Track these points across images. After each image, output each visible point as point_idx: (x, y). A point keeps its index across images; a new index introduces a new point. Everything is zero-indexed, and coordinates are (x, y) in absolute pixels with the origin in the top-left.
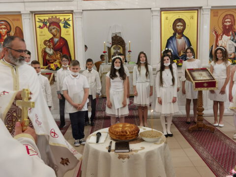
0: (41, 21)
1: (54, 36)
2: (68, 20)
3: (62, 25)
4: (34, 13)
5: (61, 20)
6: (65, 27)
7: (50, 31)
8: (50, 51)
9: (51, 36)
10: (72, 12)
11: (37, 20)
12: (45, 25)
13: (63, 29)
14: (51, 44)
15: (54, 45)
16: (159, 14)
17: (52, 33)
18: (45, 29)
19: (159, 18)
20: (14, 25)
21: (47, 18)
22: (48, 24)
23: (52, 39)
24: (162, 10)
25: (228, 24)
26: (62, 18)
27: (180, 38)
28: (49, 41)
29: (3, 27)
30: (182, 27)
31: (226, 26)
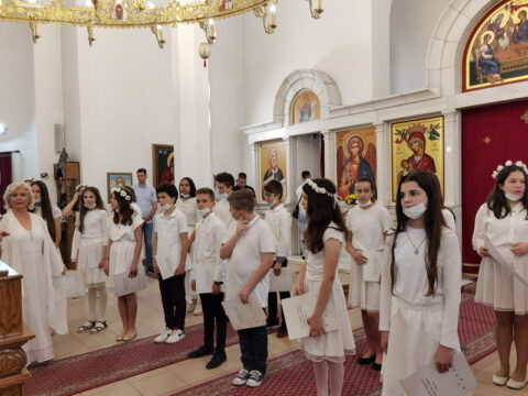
0: (399, 132)
1: (416, 153)
2: (437, 126)
3: (427, 135)
4: (392, 123)
5: (425, 129)
6: (431, 138)
7: (410, 145)
10: (439, 115)
11: (394, 132)
12: (404, 137)
13: (429, 142)
14: (411, 165)
15: (415, 166)
17: (412, 149)
18: (404, 144)
20: (367, 141)
21: (407, 128)
23: (412, 158)
26: (427, 125)
28: (408, 161)
29: (355, 144)
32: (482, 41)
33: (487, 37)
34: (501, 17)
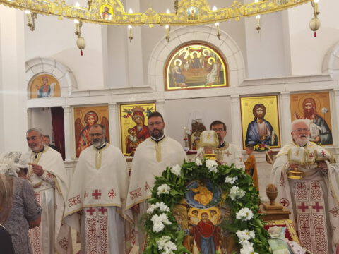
0: (126, 111)
1: (138, 124)
2: (151, 109)
3: (145, 114)
4: (120, 104)
6: (148, 116)
7: (134, 119)
8: (134, 139)
9: (135, 124)
10: (154, 102)
11: (122, 110)
12: (129, 114)
14: (135, 132)
15: (138, 133)
16: (239, 100)
17: (136, 122)
18: (130, 118)
19: (238, 104)
20: (101, 115)
21: (131, 108)
22: (132, 114)
23: (136, 127)
24: (241, 96)
25: (309, 107)
26: (145, 107)
27: (261, 123)
28: (133, 129)
29: (91, 117)
30: (262, 112)
31: (307, 110)
32: (175, 64)
33: (178, 62)
34: (184, 53)
